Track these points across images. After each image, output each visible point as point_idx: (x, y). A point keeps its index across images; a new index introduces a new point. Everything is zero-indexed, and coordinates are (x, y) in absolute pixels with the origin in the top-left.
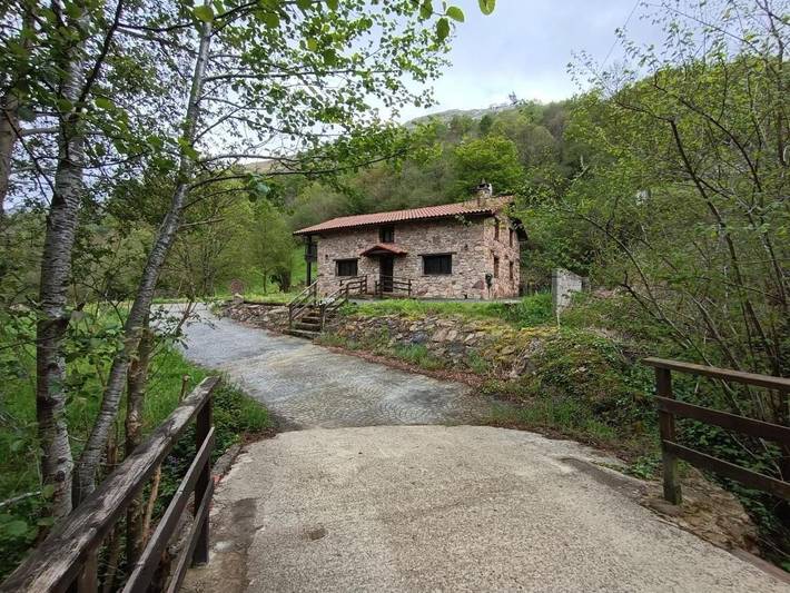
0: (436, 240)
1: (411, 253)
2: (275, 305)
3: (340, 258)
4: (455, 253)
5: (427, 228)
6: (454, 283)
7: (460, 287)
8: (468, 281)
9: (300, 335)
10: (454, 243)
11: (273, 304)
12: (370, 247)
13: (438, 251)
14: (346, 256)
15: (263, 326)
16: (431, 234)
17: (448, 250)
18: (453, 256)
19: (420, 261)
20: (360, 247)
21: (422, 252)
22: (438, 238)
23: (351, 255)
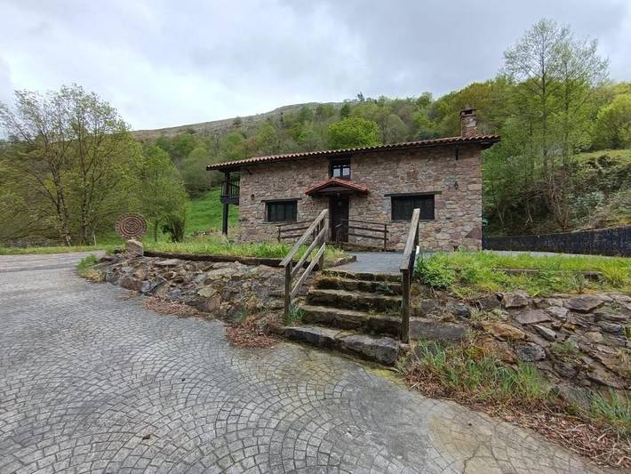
0: (412, 176)
1: (375, 193)
2: (216, 259)
3: (271, 198)
4: (440, 193)
5: (398, 161)
6: (438, 231)
7: (447, 236)
8: (459, 229)
9: (329, 346)
10: (437, 179)
11: (209, 259)
12: (317, 184)
13: (413, 190)
14: (280, 196)
15: (200, 307)
16: (404, 168)
17: (429, 189)
18: (437, 197)
19: (388, 203)
20: (300, 184)
21: (391, 191)
22: (415, 173)
23: (288, 195)
